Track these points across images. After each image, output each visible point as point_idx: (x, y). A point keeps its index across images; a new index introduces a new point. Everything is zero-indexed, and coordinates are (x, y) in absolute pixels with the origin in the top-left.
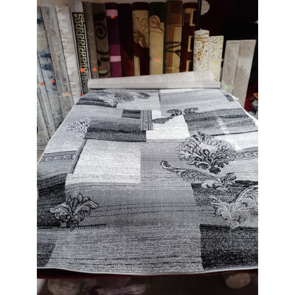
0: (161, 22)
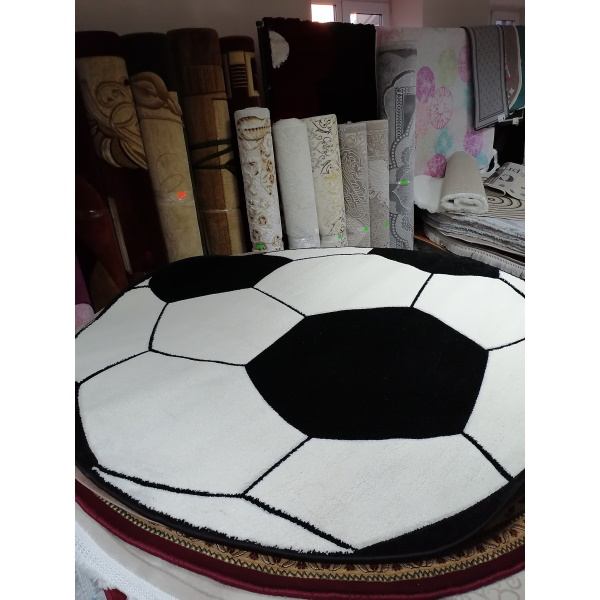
0: (170, 89)
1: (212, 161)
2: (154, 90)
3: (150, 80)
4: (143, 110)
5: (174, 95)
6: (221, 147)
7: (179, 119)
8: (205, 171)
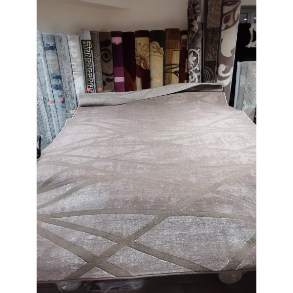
0: (161, 47)
1: (170, 71)
2: (156, 47)
3: (155, 44)
4: (152, 53)
5: (162, 49)
6: (173, 66)
7: (162, 56)
8: (167, 73)
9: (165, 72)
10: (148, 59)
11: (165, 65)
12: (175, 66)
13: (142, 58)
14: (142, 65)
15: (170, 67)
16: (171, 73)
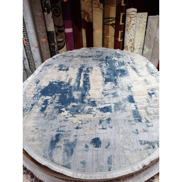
1: (107, 23)
2: (97, 3)
4: (94, 8)
5: (102, 5)
6: (110, 20)
7: (102, 11)
9: (104, 24)
10: (90, 14)
11: (104, 19)
12: (112, 19)
13: (86, 13)
14: (86, 18)
15: (108, 20)
16: (109, 25)
